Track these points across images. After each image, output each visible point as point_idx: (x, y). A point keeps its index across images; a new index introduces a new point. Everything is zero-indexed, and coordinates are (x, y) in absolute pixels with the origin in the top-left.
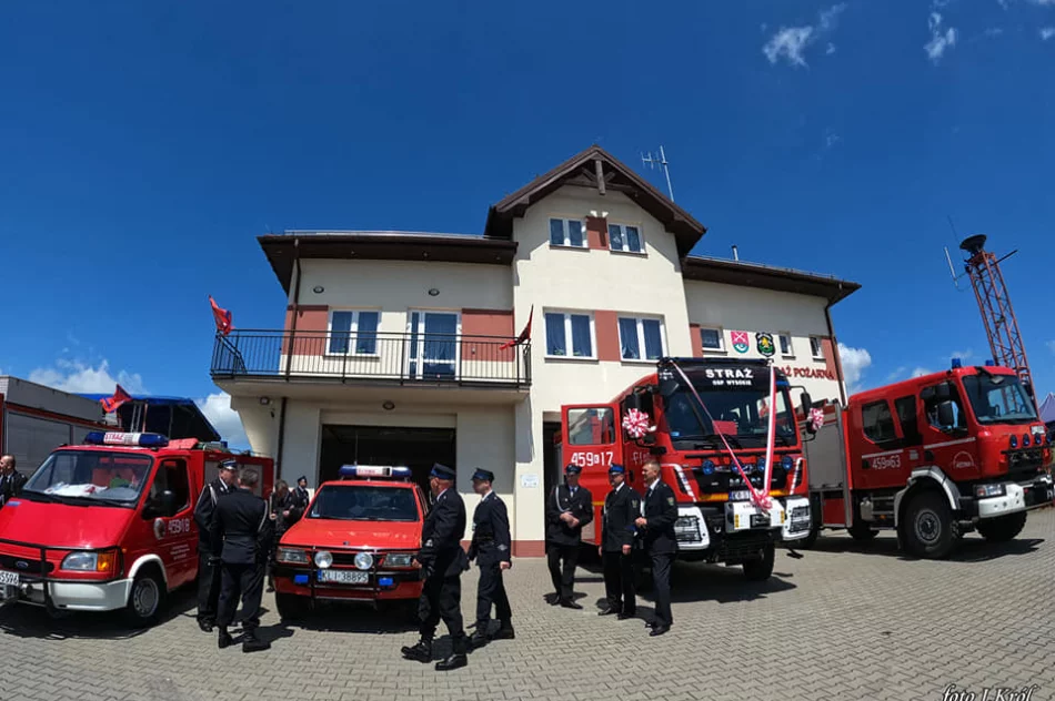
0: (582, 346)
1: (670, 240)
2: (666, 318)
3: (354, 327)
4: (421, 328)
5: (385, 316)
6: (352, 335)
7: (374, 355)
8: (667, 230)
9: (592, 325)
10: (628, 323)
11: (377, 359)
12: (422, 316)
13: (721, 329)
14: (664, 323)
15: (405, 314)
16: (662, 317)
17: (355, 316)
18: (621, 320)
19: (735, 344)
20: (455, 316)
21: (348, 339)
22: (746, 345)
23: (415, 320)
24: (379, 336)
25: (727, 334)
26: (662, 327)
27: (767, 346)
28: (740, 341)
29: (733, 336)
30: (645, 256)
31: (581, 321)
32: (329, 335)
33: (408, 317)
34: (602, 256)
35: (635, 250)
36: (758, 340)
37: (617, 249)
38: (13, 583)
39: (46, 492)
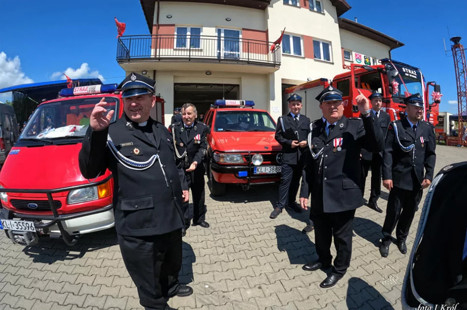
0: (298, 50)
1: (334, 10)
2: (332, 43)
3: (189, 33)
4: (222, 35)
5: (204, 29)
6: (187, 37)
7: (200, 49)
8: (333, 5)
9: (302, 41)
10: (316, 43)
11: (201, 50)
12: (222, 31)
13: (351, 51)
14: (331, 45)
15: (215, 28)
16: (331, 42)
17: (189, 29)
18: (314, 41)
19: (356, 59)
20: (239, 31)
21: (185, 38)
22: (360, 60)
23: (219, 31)
24: (201, 37)
25: (354, 53)
26: (330, 47)
27: (368, 62)
28: (358, 58)
29: (356, 55)
30: (324, 14)
31: (297, 39)
32: (176, 37)
33: (216, 30)
34: (305, 11)
35: (320, 11)
36: (365, 59)
37: (312, 9)
38: (30, 230)
39: (38, 137)
